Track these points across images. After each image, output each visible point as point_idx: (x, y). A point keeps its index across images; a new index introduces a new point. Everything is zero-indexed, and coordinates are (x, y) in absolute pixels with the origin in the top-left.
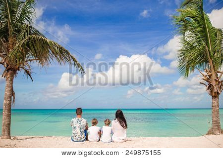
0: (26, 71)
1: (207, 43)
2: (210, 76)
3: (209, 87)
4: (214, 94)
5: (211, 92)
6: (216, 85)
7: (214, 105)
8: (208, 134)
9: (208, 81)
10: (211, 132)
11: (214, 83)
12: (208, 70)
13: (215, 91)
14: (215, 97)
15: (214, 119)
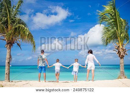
0: (18, 44)
1: (117, 28)
2: (119, 46)
3: (119, 52)
4: (121, 56)
5: (119, 55)
6: (122, 51)
7: (121, 62)
8: (118, 78)
9: (118, 49)
10: (119, 78)
11: (121, 50)
12: (118, 43)
13: (122, 54)
14: (121, 58)
15: (121, 70)
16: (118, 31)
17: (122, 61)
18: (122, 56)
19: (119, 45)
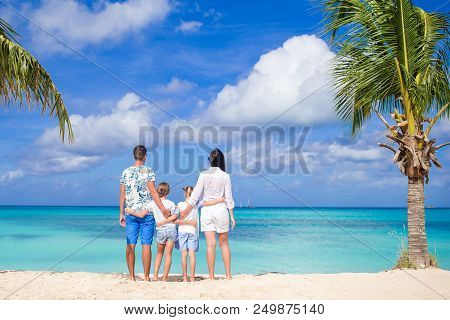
2: (404, 129)
3: (404, 152)
4: (412, 172)
5: (406, 167)
6: (417, 150)
7: (413, 198)
8: (399, 267)
9: (399, 142)
10: (405, 263)
11: (412, 146)
12: (399, 115)
13: (416, 164)
14: (414, 179)
15: (413, 231)
16: (402, 61)
17: (416, 191)
18: (415, 168)
19: (404, 123)
